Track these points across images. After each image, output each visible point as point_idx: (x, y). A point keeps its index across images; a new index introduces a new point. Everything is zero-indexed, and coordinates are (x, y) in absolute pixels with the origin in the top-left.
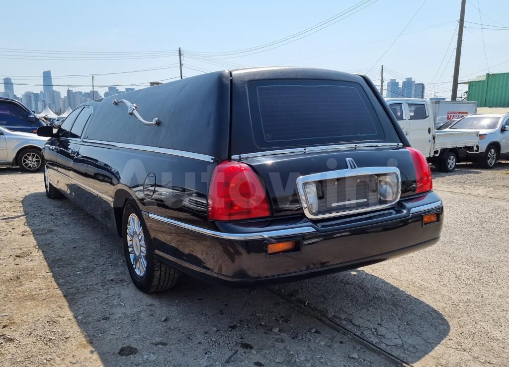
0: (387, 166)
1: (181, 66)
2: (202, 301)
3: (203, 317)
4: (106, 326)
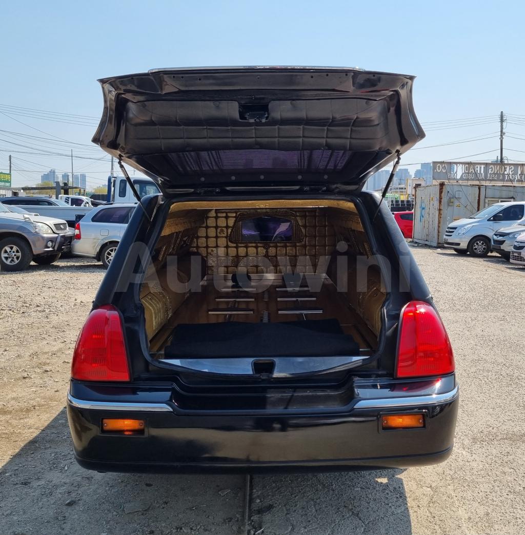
1: (501, 136)
2: (148, 488)
3: (115, 513)
4: (12, 493)
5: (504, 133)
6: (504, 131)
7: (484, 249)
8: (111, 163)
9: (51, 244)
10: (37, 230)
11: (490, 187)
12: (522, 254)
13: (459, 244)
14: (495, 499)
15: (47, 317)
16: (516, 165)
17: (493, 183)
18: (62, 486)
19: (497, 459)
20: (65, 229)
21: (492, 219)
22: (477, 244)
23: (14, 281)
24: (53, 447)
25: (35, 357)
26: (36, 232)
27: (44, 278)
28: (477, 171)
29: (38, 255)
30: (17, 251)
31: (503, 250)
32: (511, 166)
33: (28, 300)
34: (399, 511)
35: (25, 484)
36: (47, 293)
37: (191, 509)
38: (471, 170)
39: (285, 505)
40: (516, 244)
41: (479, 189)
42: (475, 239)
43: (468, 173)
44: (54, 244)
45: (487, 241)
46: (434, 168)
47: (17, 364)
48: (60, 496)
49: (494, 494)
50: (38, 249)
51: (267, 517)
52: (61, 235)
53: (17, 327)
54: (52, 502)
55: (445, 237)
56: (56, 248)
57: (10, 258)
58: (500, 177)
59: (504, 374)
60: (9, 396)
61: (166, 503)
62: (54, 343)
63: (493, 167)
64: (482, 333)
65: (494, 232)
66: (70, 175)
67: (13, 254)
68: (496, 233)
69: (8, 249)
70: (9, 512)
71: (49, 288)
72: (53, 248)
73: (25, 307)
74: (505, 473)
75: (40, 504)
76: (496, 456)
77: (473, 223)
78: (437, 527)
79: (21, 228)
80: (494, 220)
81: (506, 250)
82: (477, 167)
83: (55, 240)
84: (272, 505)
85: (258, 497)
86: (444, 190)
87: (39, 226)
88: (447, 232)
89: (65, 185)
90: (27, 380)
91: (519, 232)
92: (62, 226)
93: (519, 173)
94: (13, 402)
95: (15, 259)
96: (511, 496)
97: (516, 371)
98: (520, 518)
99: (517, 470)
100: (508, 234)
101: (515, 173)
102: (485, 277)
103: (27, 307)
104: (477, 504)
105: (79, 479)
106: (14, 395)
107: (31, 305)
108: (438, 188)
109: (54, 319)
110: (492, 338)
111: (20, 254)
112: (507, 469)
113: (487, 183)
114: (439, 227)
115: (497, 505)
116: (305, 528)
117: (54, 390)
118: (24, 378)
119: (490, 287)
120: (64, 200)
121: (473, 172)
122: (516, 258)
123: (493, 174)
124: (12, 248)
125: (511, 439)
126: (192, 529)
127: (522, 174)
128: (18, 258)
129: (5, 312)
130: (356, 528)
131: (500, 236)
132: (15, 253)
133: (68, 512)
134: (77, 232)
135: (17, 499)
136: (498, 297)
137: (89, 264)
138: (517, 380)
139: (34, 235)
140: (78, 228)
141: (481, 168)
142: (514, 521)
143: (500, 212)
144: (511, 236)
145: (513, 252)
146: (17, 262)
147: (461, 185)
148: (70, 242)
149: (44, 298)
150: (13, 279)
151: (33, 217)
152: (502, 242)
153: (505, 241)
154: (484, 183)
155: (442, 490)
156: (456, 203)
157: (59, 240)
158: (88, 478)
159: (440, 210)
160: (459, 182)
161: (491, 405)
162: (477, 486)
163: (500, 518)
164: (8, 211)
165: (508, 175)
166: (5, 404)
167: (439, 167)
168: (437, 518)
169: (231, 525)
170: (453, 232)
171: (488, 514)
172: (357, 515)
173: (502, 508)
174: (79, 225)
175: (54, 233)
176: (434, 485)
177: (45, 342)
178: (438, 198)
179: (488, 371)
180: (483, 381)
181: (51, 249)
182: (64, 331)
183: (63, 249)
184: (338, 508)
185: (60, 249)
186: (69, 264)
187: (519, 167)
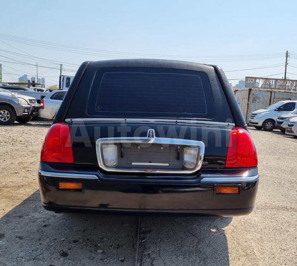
0: (190, 139)
1: (286, 65)
2: (85, 221)
3: (68, 231)
4: (14, 220)
5: (288, 64)
6: (288, 62)
7: (271, 126)
8: (60, 70)
9: (27, 111)
10: (19, 102)
11: (277, 92)
12: (292, 129)
13: (257, 123)
14: (266, 232)
15: (26, 146)
16: (293, 81)
17: (279, 90)
18: (40, 219)
19: (269, 216)
20: (35, 103)
21: (277, 110)
22: (268, 124)
23: (6, 130)
24: (34, 202)
25: (21, 164)
26: (18, 103)
27: (23, 129)
28: (271, 83)
29: (19, 116)
30: (8, 114)
31: (282, 127)
32: (290, 81)
33: (15, 138)
34: (216, 235)
35: (21, 217)
36: (25, 136)
37: (108, 231)
38: (267, 83)
39: (157, 231)
40: (289, 123)
41: (271, 93)
42: (266, 121)
43: (265, 84)
44: (29, 111)
45: (273, 122)
46: (246, 80)
47: (11, 167)
48: (39, 222)
49: (265, 230)
50: (19, 113)
51: (148, 235)
52: (33, 106)
53: (10, 150)
54: (35, 225)
55: (250, 119)
56: (30, 113)
57: (3, 117)
58: (283, 87)
59: (277, 182)
60: (8, 181)
61: (95, 228)
62: (31, 159)
63: (280, 81)
64: (266, 164)
65: (277, 117)
66: (36, 77)
67: (5, 115)
68: (279, 118)
69: (2, 112)
70: (13, 228)
71: (26, 133)
72: (28, 113)
73: (14, 142)
74: (272, 222)
75: (29, 225)
76: (268, 215)
77: (266, 112)
78: (235, 242)
79: (10, 100)
80: (278, 110)
81: (283, 127)
82: (271, 81)
83: (29, 109)
84: (151, 230)
85: (144, 227)
86: (251, 93)
87: (20, 100)
88: (251, 116)
89: (33, 82)
90: (17, 174)
91: (291, 117)
92: (33, 101)
93: (294, 85)
94: (10, 183)
95: (6, 118)
96: (275, 231)
97: (283, 181)
98: (278, 240)
99: (279, 221)
100: (285, 118)
101: (292, 85)
102: (271, 140)
103: (14, 141)
104: (256, 233)
105: (49, 216)
106: (11, 180)
107: (17, 141)
108: (248, 92)
109: (31, 148)
110: (271, 167)
111: (9, 115)
112: (273, 220)
113: (276, 90)
114: (247, 114)
115: (267, 234)
116: (167, 240)
117: (32, 179)
118: (16, 173)
119: (273, 144)
120: (33, 89)
121: (268, 84)
122: (289, 131)
123: (279, 85)
124: (4, 112)
125: (277, 209)
126: (109, 239)
127: (296, 86)
128: (8, 118)
129: (3, 143)
130: (194, 241)
131: (281, 119)
132: (6, 115)
133: (44, 229)
134: (42, 104)
135: (17, 223)
136: (277, 149)
137: (48, 124)
138: (283, 185)
139: (17, 105)
140: (43, 103)
141: (273, 81)
142: (274, 241)
143: (282, 106)
144: (287, 119)
145: (287, 128)
146: (7, 120)
147: (261, 91)
148: (38, 110)
149: (24, 138)
150: (6, 129)
151: (16, 95)
152: (282, 123)
153: (283, 122)
154: (274, 90)
155: (239, 227)
156: (258, 100)
157: (31, 109)
158: (54, 216)
159: (248, 104)
160: (260, 89)
161: (268, 195)
162: (257, 226)
163: (268, 239)
164: (2, 91)
165: (288, 86)
166: (6, 184)
167: (249, 80)
168: (235, 238)
169: (129, 238)
170: (254, 116)
171: (261, 237)
172: (195, 235)
173: (269, 235)
174: (43, 101)
175: (29, 104)
176: (234, 225)
177: (26, 158)
178: (247, 97)
179: (268, 180)
180: (265, 185)
181: (27, 114)
182: (36, 153)
183: (33, 114)
184: (185, 233)
185: (32, 114)
186: (37, 123)
187: (295, 82)
